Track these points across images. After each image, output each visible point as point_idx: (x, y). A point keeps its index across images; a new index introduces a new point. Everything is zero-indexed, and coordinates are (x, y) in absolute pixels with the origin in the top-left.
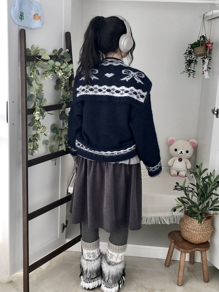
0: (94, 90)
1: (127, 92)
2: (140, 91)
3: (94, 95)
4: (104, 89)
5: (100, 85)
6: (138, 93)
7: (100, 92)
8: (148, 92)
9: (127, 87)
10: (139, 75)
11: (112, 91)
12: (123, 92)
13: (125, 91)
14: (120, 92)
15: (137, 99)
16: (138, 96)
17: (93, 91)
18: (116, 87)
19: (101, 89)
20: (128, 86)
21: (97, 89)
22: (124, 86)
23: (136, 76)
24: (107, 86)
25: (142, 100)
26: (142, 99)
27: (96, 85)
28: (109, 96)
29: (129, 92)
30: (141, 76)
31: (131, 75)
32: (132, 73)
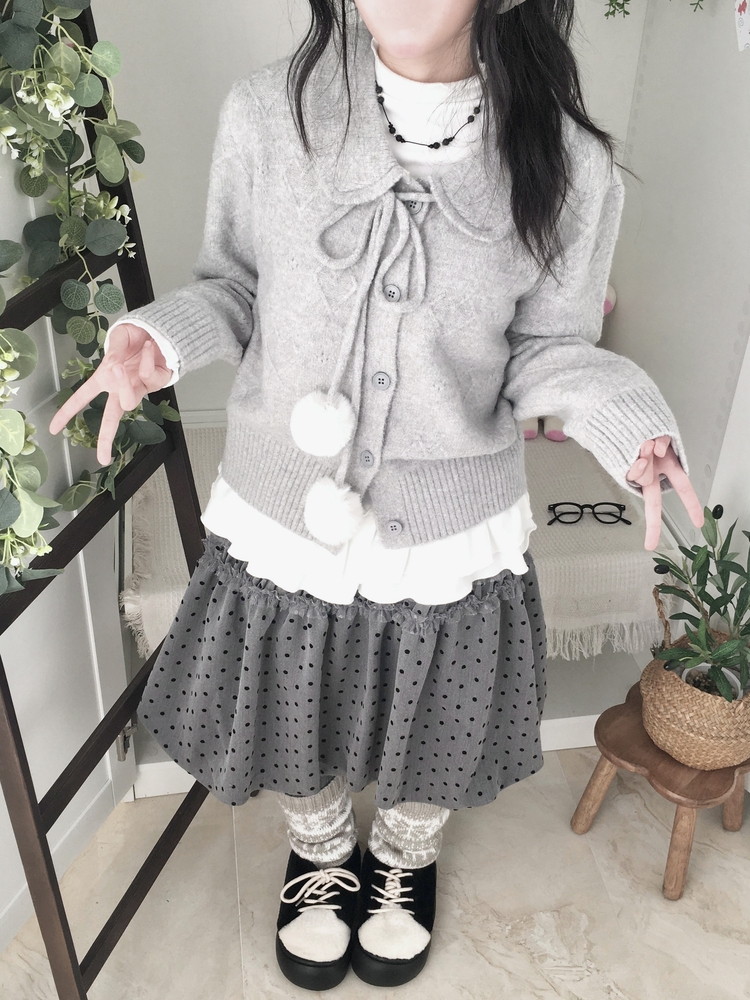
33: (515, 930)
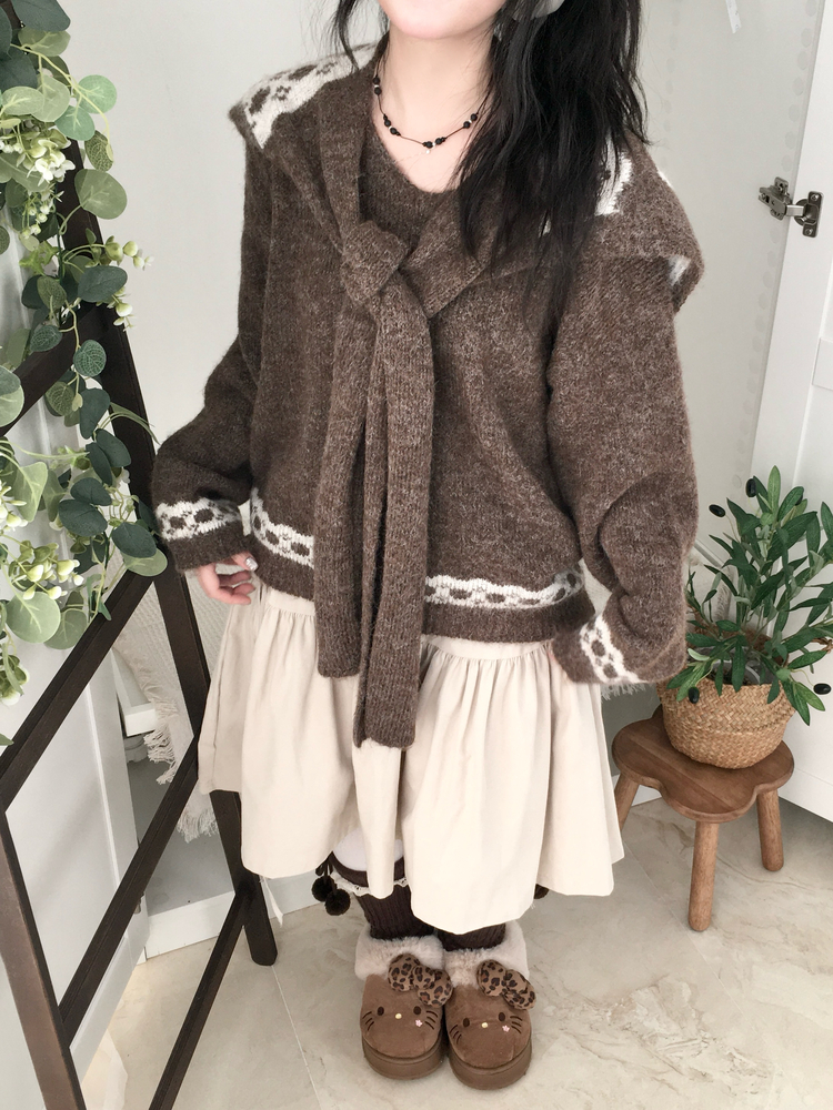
33: (616, 1015)
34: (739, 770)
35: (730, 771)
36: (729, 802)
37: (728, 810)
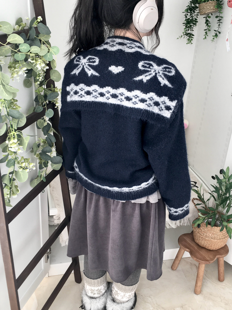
0: (92, 93)
1: (143, 101)
2: (165, 99)
3: (93, 102)
4: (108, 93)
5: (102, 86)
6: (161, 103)
7: (102, 97)
8: (178, 100)
9: (144, 93)
10: (166, 71)
11: (120, 97)
12: (137, 100)
13: (140, 98)
14: (131, 99)
15: (159, 113)
16: (161, 108)
17: (92, 95)
18: (126, 91)
19: (103, 93)
20: (146, 91)
21: (97, 92)
22: (139, 90)
23: (161, 72)
24: (112, 89)
25: (167, 114)
26: (167, 111)
27: (95, 85)
28: (115, 104)
29: (146, 101)
30: (169, 72)
31: (153, 71)
32: (155, 67)
34: (212, 251)
35: (210, 250)
36: (208, 259)
37: (208, 261)
